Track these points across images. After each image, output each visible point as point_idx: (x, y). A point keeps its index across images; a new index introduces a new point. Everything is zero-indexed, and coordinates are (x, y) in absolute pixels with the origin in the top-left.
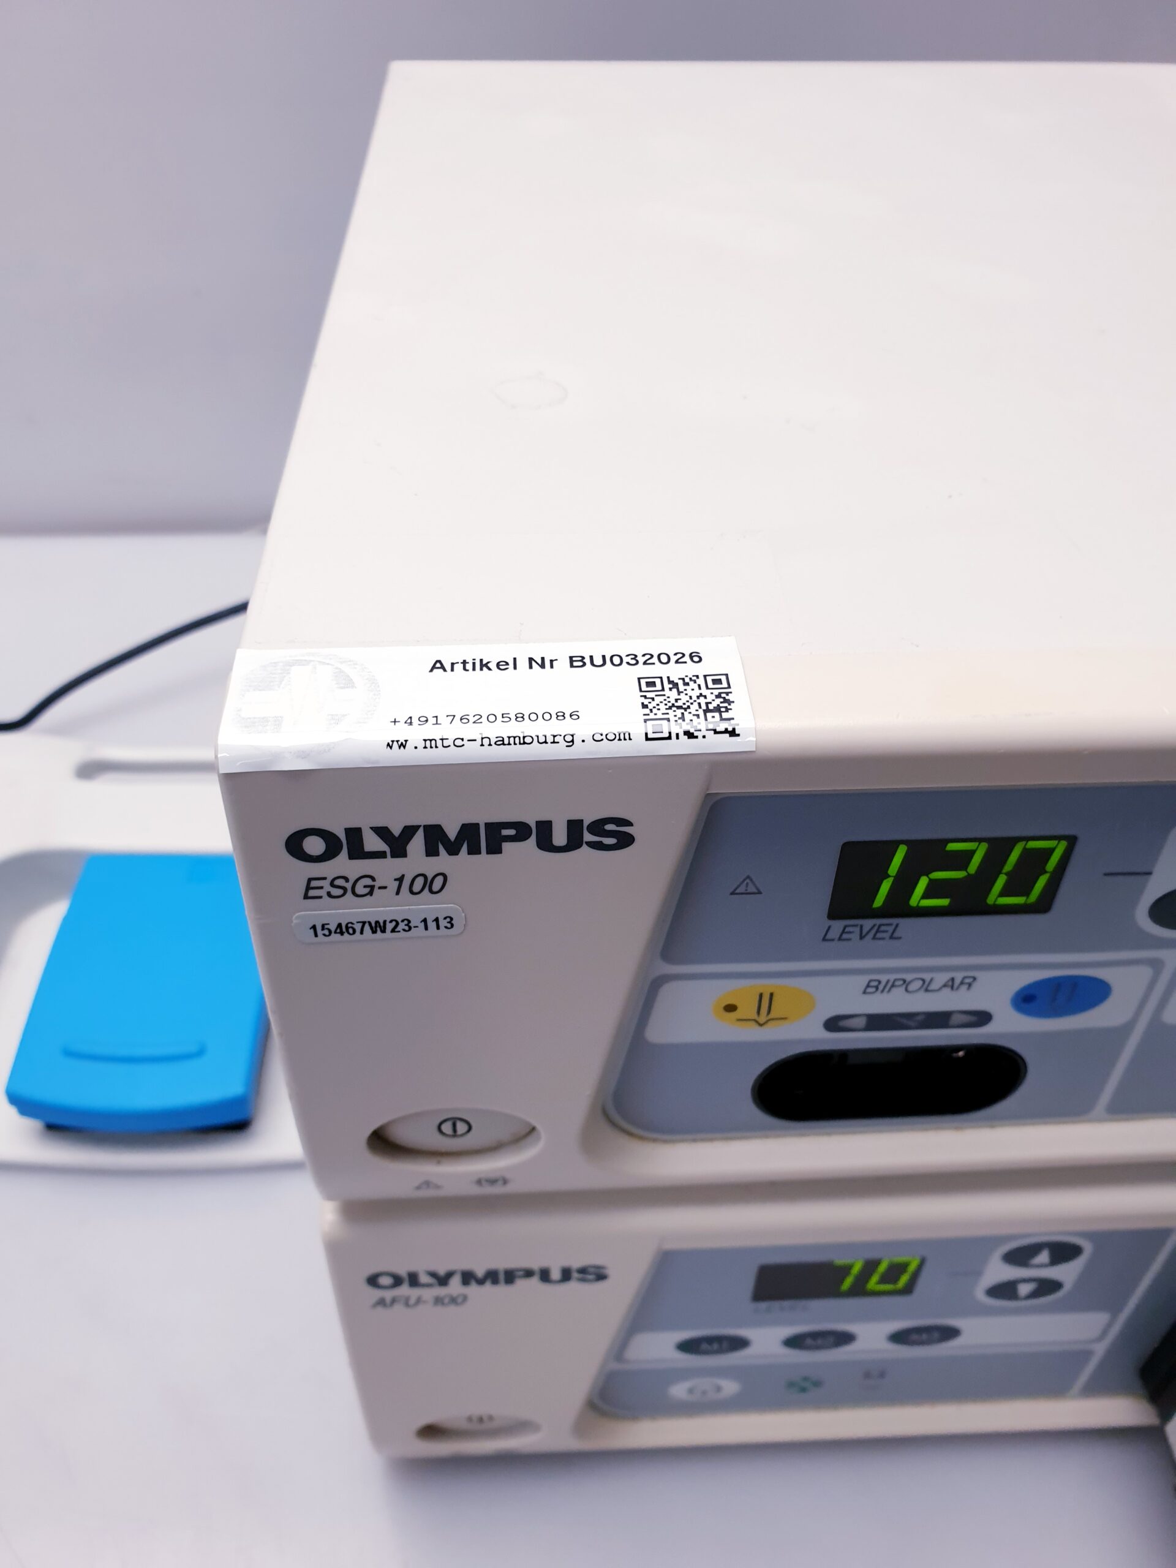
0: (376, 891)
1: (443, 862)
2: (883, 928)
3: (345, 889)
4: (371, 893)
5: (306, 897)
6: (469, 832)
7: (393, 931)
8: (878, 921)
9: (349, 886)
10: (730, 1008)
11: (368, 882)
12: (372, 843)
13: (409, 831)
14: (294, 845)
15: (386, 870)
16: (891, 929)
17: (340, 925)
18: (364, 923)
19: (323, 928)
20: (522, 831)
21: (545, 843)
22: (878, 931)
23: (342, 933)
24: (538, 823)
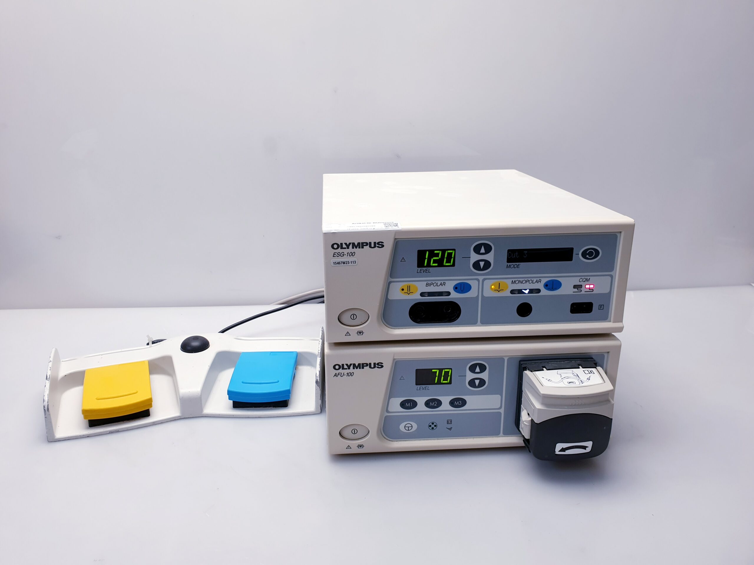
0: (344, 255)
1: (355, 250)
2: (427, 270)
3: (339, 255)
4: (343, 256)
5: (333, 256)
6: (359, 244)
7: (346, 264)
8: (426, 268)
9: (340, 254)
10: (403, 290)
11: (343, 253)
12: (344, 246)
13: (350, 244)
14: (332, 246)
15: (346, 251)
16: (428, 270)
17: (338, 262)
18: (342, 262)
19: (335, 263)
20: (367, 244)
21: (370, 247)
22: (426, 271)
23: (338, 264)
24: (369, 243)
